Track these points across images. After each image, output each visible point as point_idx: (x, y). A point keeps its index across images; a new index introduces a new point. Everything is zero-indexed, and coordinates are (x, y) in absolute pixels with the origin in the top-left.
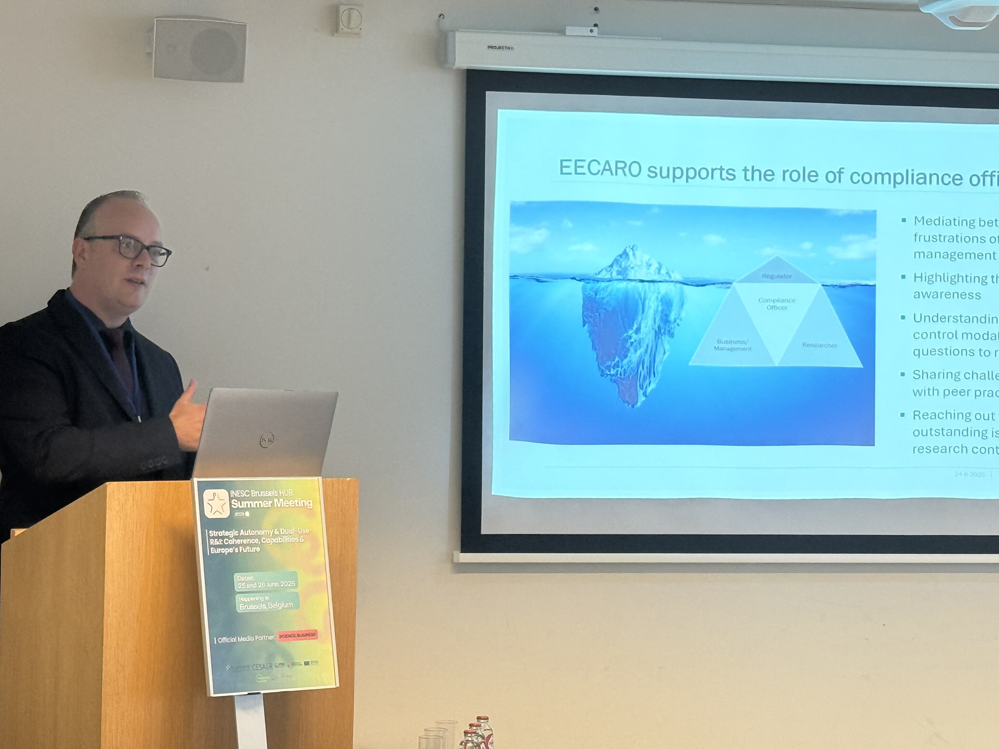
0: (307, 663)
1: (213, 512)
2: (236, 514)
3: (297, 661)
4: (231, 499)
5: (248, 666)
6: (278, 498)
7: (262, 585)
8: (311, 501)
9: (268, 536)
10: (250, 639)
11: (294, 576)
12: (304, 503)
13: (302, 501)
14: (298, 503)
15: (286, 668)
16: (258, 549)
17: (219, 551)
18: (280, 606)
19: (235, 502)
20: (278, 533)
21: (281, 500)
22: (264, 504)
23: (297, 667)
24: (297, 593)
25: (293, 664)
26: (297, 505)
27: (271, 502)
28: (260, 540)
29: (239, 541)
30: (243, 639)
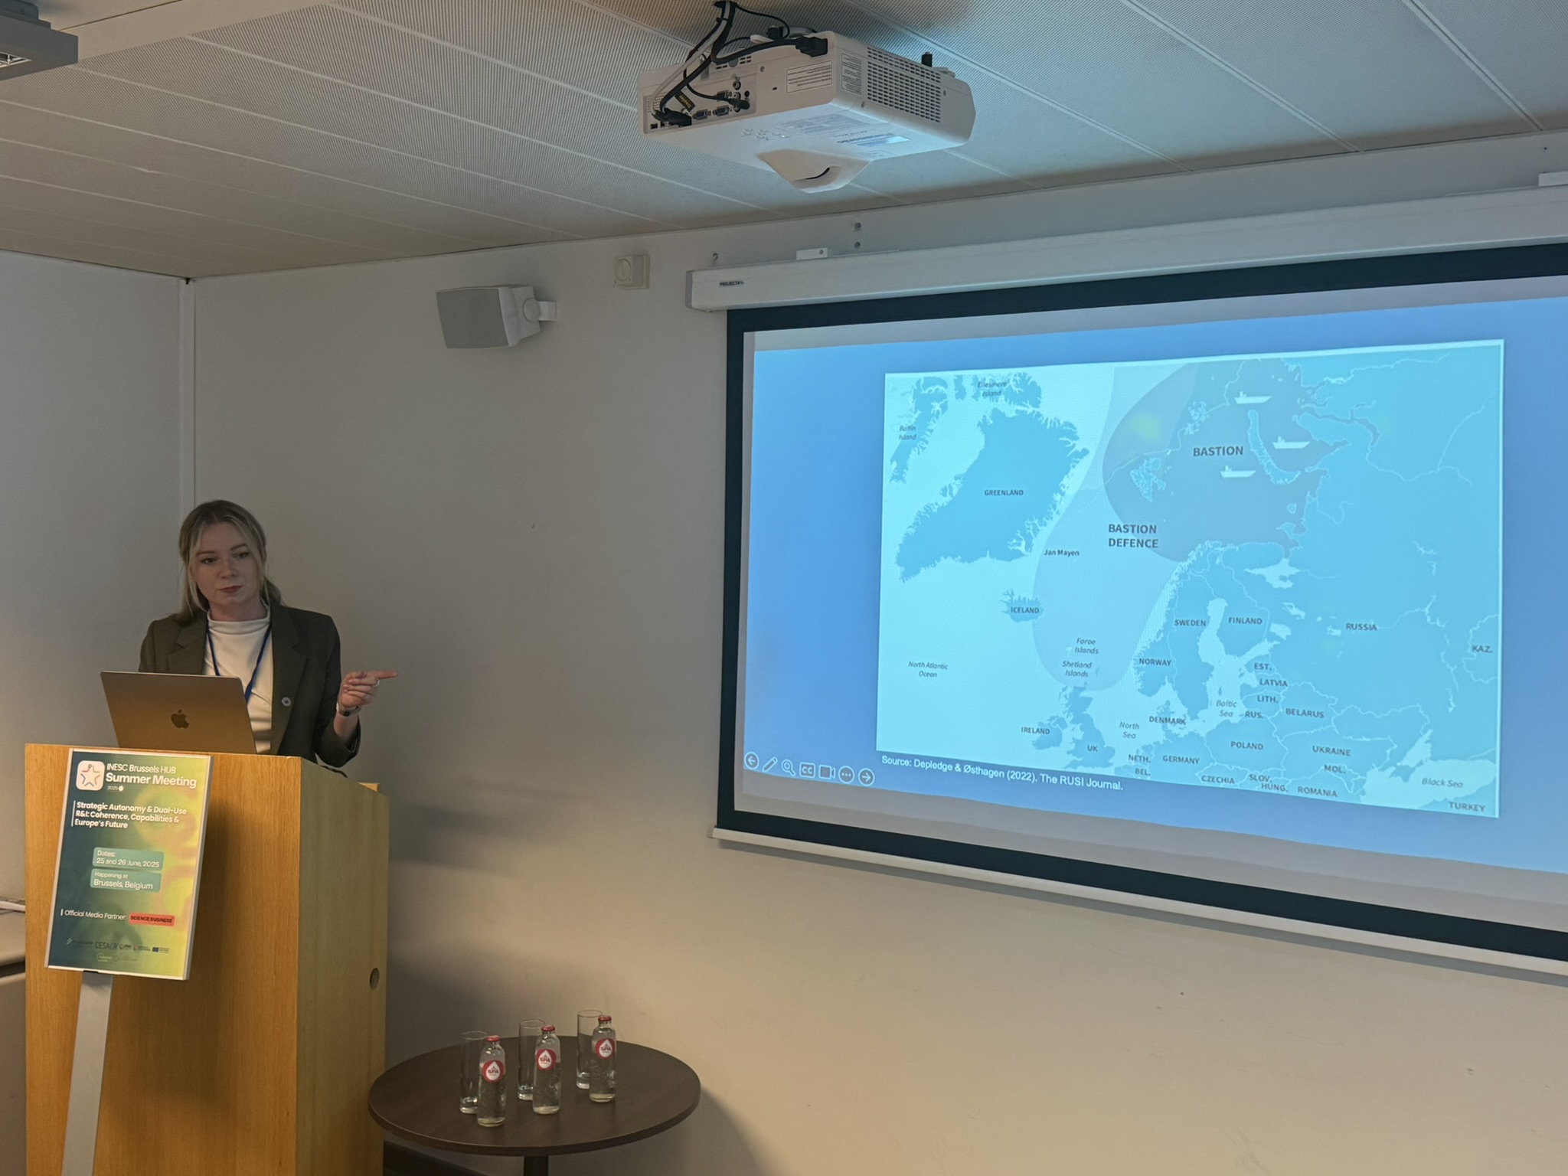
0: (155, 950)
1: (85, 783)
2: (109, 788)
3: (144, 945)
4: (106, 772)
5: (91, 943)
6: (159, 775)
7: (122, 862)
8: (195, 781)
9: (138, 813)
10: (98, 915)
11: (160, 857)
12: (186, 782)
13: (185, 780)
14: (180, 782)
15: (131, 951)
16: (125, 826)
17: (83, 823)
18: (138, 887)
19: (109, 775)
20: (151, 811)
21: (161, 777)
22: (141, 780)
23: (144, 952)
24: (160, 875)
25: (141, 948)
26: (178, 784)
27: (149, 778)
28: (129, 817)
29: (105, 816)
30: (91, 915)
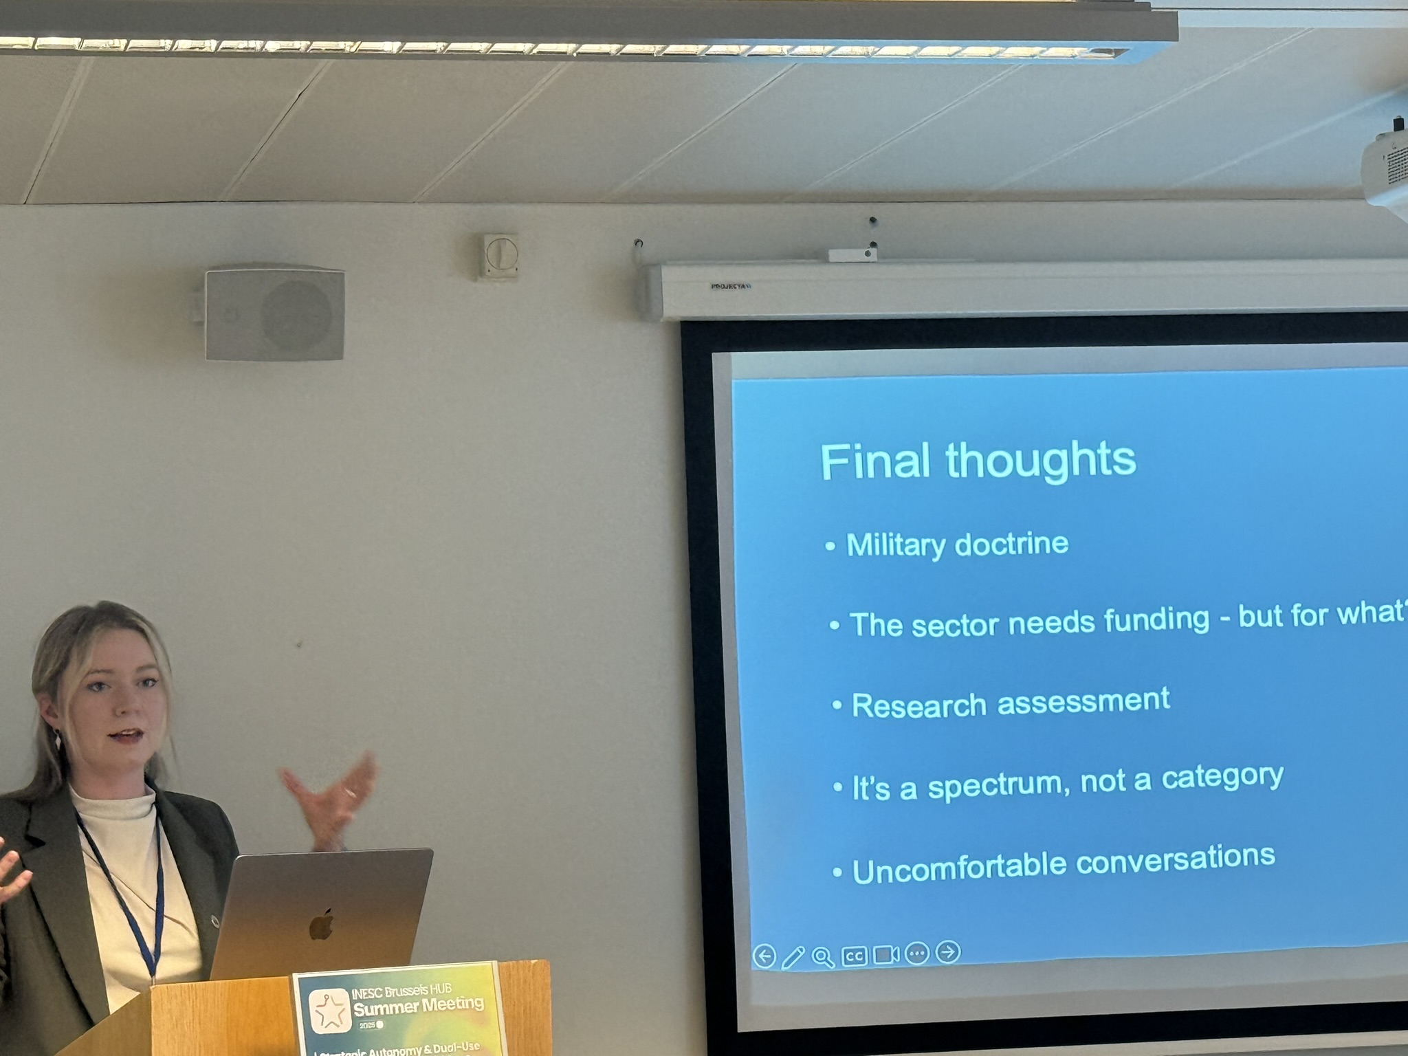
1: (325, 1024)
2: (363, 1026)
4: (352, 1003)
6: (429, 997)
8: (482, 1000)
12: (470, 1003)
13: (467, 1001)
14: (461, 1004)
19: (359, 1007)
20: (430, 1052)
21: (434, 1000)
22: (405, 1008)
26: (459, 1007)
27: (418, 1004)
